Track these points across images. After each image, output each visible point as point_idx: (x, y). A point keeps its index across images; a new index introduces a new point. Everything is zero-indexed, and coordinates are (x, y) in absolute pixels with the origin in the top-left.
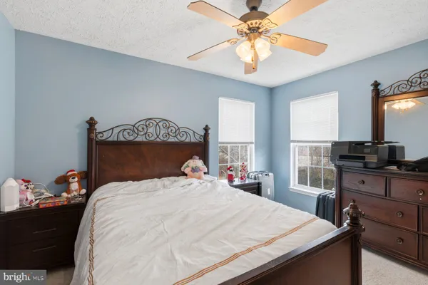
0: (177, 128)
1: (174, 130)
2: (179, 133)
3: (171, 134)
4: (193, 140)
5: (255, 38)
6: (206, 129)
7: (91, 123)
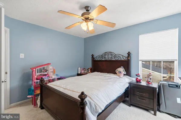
0: (115, 55)
1: (114, 56)
2: (116, 57)
3: (113, 57)
4: (122, 59)
5: (88, 22)
6: (129, 54)
7: (93, 56)
